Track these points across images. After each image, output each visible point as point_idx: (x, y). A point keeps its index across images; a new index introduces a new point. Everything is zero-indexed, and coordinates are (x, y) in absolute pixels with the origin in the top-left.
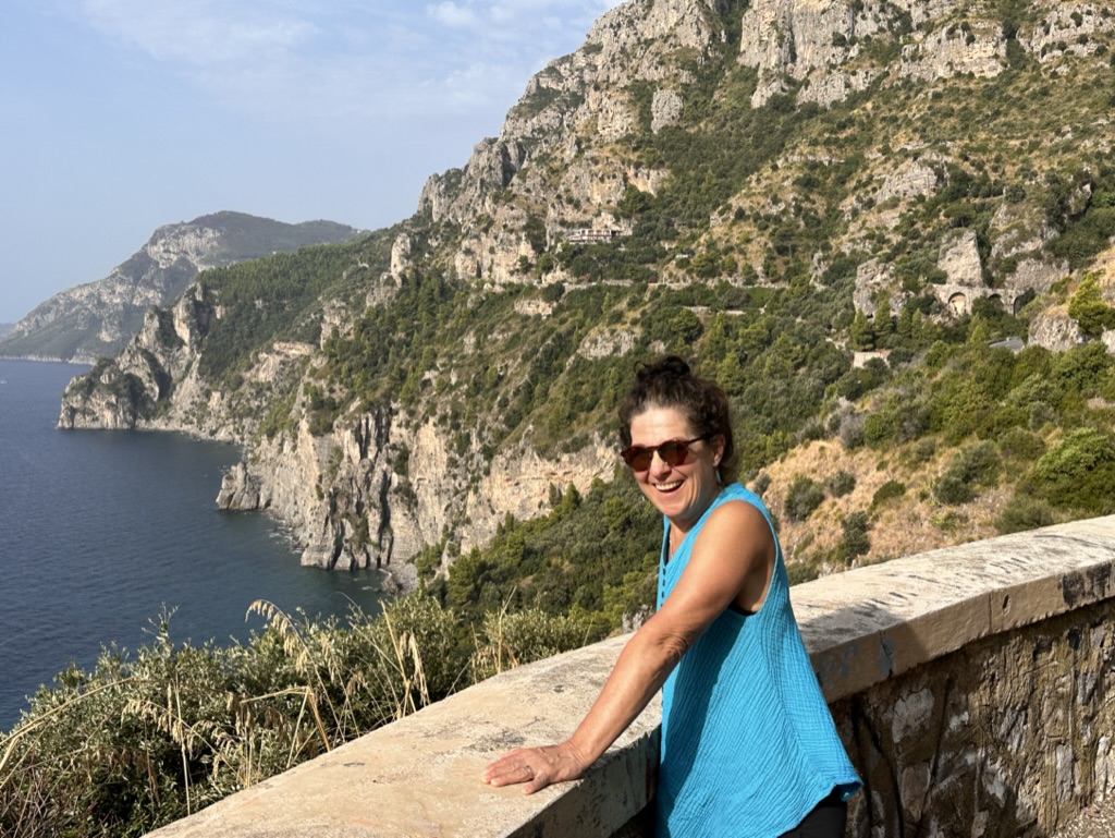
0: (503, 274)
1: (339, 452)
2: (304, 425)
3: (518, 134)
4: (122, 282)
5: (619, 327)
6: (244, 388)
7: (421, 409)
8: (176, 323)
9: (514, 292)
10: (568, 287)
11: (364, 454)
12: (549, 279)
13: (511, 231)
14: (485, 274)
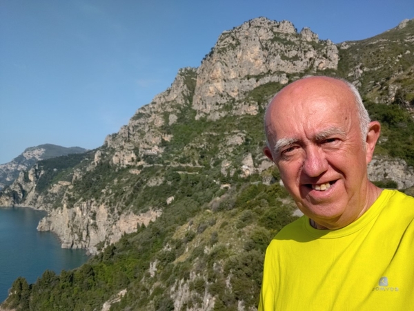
0: (126, 162)
1: (75, 214)
2: (65, 206)
3: (133, 124)
4: (15, 163)
5: (158, 177)
6: (49, 194)
7: (101, 200)
8: (29, 175)
9: (129, 167)
10: (144, 166)
11: (82, 214)
12: (139, 164)
13: (129, 150)
14: (121, 162)
